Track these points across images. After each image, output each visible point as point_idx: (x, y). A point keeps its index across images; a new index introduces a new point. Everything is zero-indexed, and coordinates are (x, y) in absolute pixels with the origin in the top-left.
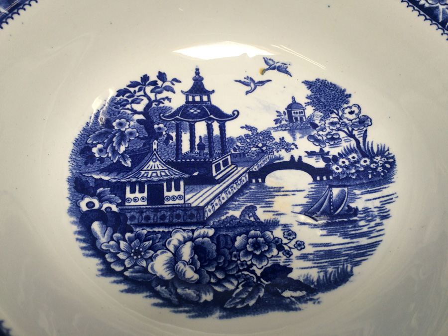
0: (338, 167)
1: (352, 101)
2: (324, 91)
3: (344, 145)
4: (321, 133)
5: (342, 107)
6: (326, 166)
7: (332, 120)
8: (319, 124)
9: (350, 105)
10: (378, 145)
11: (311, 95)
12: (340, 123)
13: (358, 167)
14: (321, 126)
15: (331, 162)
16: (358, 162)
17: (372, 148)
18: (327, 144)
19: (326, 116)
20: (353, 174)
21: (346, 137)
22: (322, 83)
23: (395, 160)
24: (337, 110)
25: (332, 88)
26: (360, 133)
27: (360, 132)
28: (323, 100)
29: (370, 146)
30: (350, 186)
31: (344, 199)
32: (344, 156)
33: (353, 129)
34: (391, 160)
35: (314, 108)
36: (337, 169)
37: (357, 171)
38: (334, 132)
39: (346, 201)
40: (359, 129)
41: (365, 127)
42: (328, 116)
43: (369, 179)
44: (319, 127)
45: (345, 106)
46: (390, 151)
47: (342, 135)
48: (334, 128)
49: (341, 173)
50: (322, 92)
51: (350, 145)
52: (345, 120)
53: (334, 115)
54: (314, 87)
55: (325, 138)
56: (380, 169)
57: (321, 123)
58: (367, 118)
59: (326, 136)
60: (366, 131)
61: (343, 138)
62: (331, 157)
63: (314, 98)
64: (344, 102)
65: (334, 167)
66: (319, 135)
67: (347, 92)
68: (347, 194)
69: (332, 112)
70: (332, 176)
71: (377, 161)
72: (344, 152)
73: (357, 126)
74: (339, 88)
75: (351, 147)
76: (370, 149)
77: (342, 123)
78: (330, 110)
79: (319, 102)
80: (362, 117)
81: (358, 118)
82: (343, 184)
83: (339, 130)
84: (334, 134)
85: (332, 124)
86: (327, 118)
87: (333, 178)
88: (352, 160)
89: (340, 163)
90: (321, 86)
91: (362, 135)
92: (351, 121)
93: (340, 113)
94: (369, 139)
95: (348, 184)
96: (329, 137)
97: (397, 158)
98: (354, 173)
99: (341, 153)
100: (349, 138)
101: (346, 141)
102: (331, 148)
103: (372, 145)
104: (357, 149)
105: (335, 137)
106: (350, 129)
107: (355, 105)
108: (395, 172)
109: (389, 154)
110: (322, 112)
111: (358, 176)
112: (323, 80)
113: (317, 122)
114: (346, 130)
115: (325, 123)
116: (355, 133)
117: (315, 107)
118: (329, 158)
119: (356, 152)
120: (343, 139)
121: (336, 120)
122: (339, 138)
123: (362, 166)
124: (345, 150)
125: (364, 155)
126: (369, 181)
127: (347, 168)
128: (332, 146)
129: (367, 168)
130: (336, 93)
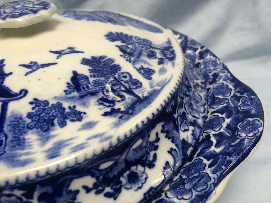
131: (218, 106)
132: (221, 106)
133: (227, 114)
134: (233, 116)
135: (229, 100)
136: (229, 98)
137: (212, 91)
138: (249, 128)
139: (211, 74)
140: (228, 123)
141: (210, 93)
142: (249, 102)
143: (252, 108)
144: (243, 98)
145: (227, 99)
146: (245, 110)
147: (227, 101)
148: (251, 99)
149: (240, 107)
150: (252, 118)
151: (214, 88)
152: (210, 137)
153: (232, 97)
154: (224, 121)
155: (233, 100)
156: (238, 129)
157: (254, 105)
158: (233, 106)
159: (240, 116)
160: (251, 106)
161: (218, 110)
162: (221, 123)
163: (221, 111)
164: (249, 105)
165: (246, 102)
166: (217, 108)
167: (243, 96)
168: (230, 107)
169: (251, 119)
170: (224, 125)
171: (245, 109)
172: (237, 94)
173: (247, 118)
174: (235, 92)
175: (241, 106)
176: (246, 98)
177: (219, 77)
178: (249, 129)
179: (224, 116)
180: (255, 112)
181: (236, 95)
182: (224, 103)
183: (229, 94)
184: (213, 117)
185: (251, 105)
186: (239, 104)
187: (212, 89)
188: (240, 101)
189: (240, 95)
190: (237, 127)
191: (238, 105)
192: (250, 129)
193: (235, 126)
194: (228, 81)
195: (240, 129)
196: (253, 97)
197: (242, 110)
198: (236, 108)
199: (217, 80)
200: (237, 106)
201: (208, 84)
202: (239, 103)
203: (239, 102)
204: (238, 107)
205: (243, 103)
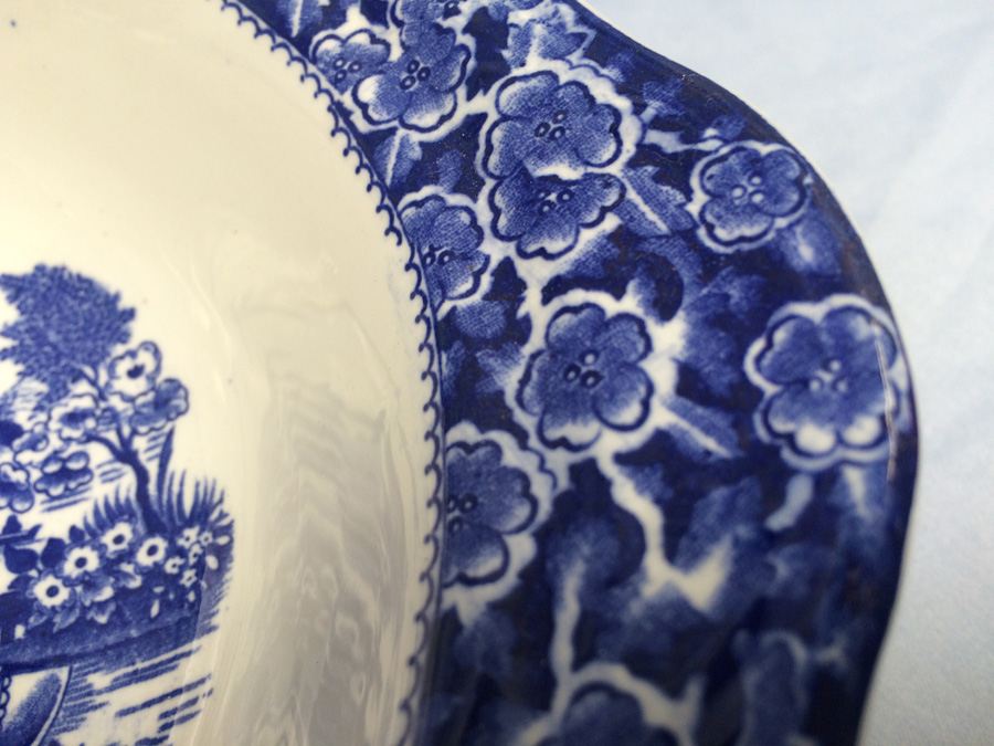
0: (58, 583)
1: (139, 331)
2: (58, 305)
3: (99, 492)
4: (26, 457)
5: (108, 354)
6: (12, 586)
7: (72, 404)
8: (27, 426)
9: (133, 344)
10: (197, 485)
11: (17, 324)
12: (98, 412)
13: (127, 576)
14: (32, 431)
15: (33, 566)
16: (128, 555)
17: (180, 496)
18: (40, 498)
19: (57, 391)
20: (101, 606)
21: (110, 462)
22: (52, 278)
23: (231, 541)
24: (94, 366)
25: (82, 293)
26: (153, 443)
27: (154, 439)
28: (53, 336)
29: (176, 489)
30: (80, 657)
31: (45, 718)
32: (87, 537)
33: (134, 432)
34: (223, 540)
35: (20, 368)
36: (52, 592)
37: (122, 594)
38: (74, 448)
39: (52, 725)
40: (152, 429)
41: (169, 419)
42: (62, 393)
43: (152, 621)
44: (26, 437)
45: (119, 349)
46: (226, 507)
47: (99, 454)
48: (76, 434)
49: (63, 606)
50: (54, 308)
51: (117, 493)
52: (116, 402)
53: (82, 387)
54: (29, 293)
55: (36, 475)
56: (188, 577)
57: (35, 420)
58: (175, 386)
59: (42, 469)
60: (170, 435)
61: (99, 466)
62: (38, 547)
63: (27, 331)
64: (115, 337)
65: (40, 590)
66: (18, 466)
67: (124, 304)
68: (60, 697)
69: (78, 376)
70: (26, 623)
71: (187, 545)
72: (91, 520)
73: (147, 419)
74: (101, 289)
75: (117, 499)
76: (174, 499)
77: (105, 410)
78: (73, 370)
79: (40, 345)
80: (165, 387)
81: (153, 389)
82: (58, 652)
83: (90, 437)
84: (70, 458)
85: (73, 418)
86: (59, 398)
87: (28, 632)
88: (112, 548)
89: (70, 568)
90: (49, 289)
91: (158, 451)
92: (131, 400)
93: (103, 378)
94: (175, 465)
95: (77, 650)
96: (53, 468)
97: (239, 532)
98: (106, 602)
99: (80, 525)
100: (118, 465)
101: (107, 478)
102: (50, 509)
103: (182, 484)
104: (135, 504)
105: (74, 465)
106: (126, 431)
107: (146, 345)
108: (225, 587)
109: (222, 515)
110: (44, 380)
111: (118, 613)
112: (55, 270)
113: (21, 418)
114: (112, 436)
115: (50, 418)
116: (140, 444)
117: (24, 362)
118: (32, 554)
119: (131, 518)
120: (97, 472)
121: (86, 403)
122: (85, 471)
123: (141, 570)
124: (96, 512)
125: (154, 527)
126: (145, 630)
127: (90, 583)
128: (55, 503)
129: (154, 574)
130: (95, 310)
131: (570, 241)
132: (588, 236)
133: (643, 285)
134: (687, 300)
135: (623, 189)
136: (615, 169)
137: (497, 134)
138: (827, 378)
139: (458, 23)
140: (682, 358)
141: (489, 149)
142: (751, 189)
143: (790, 227)
144: (708, 166)
145: (608, 181)
146: (746, 247)
147: (612, 197)
148: (755, 164)
149: (710, 229)
150: (818, 297)
151: (504, 118)
152: (604, 484)
153: (633, 164)
154: (649, 347)
155: (649, 183)
156: (759, 393)
157: (788, 206)
158: (663, 228)
159: (735, 292)
160: (774, 216)
161: (579, 264)
162: (633, 357)
163: (605, 273)
164: (757, 209)
165: (738, 192)
166: (572, 255)
167: (702, 146)
168: (644, 239)
169: (813, 311)
170: (662, 372)
171: (742, 239)
172: (654, 137)
173: (781, 303)
174: (645, 128)
175: (709, 218)
176: (723, 158)
177: (513, 31)
178: (834, 386)
179: (631, 303)
180: (818, 251)
181: (655, 148)
182: (604, 211)
183: (612, 147)
184: (566, 319)
185: (772, 209)
186: (694, 208)
187: (495, 125)
188: (695, 182)
189: (681, 148)
190: (743, 375)
191: (689, 215)
192: (842, 387)
193: (728, 376)
194: (575, 58)
195: (770, 389)
196: (764, 149)
197: (729, 250)
198: (685, 234)
199: (506, 54)
200: (685, 224)
201: (462, 92)
202: (689, 199)
203: (688, 194)
204: (696, 226)
205: (715, 196)
